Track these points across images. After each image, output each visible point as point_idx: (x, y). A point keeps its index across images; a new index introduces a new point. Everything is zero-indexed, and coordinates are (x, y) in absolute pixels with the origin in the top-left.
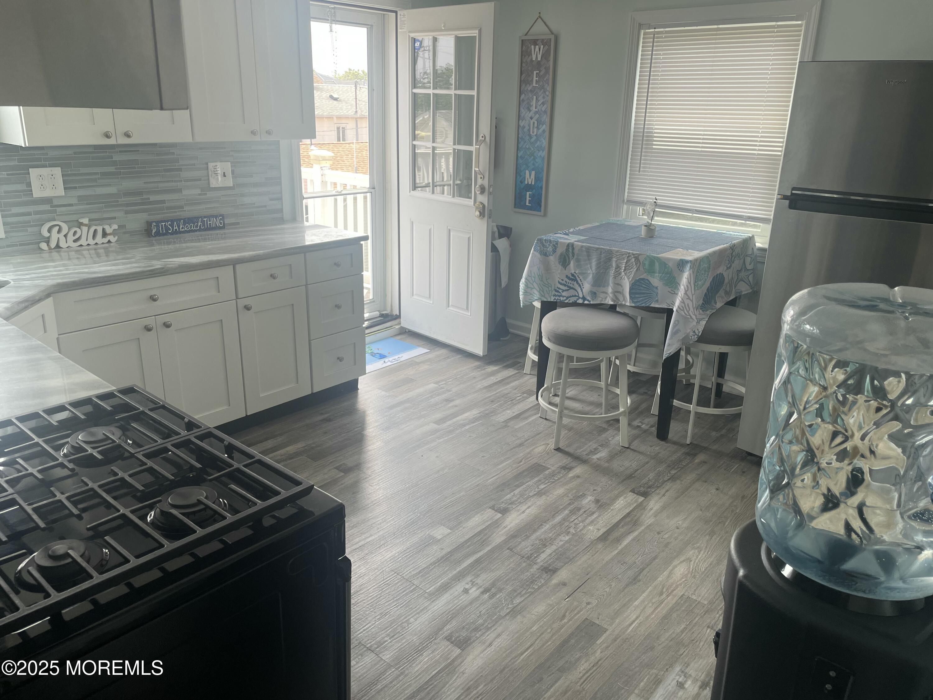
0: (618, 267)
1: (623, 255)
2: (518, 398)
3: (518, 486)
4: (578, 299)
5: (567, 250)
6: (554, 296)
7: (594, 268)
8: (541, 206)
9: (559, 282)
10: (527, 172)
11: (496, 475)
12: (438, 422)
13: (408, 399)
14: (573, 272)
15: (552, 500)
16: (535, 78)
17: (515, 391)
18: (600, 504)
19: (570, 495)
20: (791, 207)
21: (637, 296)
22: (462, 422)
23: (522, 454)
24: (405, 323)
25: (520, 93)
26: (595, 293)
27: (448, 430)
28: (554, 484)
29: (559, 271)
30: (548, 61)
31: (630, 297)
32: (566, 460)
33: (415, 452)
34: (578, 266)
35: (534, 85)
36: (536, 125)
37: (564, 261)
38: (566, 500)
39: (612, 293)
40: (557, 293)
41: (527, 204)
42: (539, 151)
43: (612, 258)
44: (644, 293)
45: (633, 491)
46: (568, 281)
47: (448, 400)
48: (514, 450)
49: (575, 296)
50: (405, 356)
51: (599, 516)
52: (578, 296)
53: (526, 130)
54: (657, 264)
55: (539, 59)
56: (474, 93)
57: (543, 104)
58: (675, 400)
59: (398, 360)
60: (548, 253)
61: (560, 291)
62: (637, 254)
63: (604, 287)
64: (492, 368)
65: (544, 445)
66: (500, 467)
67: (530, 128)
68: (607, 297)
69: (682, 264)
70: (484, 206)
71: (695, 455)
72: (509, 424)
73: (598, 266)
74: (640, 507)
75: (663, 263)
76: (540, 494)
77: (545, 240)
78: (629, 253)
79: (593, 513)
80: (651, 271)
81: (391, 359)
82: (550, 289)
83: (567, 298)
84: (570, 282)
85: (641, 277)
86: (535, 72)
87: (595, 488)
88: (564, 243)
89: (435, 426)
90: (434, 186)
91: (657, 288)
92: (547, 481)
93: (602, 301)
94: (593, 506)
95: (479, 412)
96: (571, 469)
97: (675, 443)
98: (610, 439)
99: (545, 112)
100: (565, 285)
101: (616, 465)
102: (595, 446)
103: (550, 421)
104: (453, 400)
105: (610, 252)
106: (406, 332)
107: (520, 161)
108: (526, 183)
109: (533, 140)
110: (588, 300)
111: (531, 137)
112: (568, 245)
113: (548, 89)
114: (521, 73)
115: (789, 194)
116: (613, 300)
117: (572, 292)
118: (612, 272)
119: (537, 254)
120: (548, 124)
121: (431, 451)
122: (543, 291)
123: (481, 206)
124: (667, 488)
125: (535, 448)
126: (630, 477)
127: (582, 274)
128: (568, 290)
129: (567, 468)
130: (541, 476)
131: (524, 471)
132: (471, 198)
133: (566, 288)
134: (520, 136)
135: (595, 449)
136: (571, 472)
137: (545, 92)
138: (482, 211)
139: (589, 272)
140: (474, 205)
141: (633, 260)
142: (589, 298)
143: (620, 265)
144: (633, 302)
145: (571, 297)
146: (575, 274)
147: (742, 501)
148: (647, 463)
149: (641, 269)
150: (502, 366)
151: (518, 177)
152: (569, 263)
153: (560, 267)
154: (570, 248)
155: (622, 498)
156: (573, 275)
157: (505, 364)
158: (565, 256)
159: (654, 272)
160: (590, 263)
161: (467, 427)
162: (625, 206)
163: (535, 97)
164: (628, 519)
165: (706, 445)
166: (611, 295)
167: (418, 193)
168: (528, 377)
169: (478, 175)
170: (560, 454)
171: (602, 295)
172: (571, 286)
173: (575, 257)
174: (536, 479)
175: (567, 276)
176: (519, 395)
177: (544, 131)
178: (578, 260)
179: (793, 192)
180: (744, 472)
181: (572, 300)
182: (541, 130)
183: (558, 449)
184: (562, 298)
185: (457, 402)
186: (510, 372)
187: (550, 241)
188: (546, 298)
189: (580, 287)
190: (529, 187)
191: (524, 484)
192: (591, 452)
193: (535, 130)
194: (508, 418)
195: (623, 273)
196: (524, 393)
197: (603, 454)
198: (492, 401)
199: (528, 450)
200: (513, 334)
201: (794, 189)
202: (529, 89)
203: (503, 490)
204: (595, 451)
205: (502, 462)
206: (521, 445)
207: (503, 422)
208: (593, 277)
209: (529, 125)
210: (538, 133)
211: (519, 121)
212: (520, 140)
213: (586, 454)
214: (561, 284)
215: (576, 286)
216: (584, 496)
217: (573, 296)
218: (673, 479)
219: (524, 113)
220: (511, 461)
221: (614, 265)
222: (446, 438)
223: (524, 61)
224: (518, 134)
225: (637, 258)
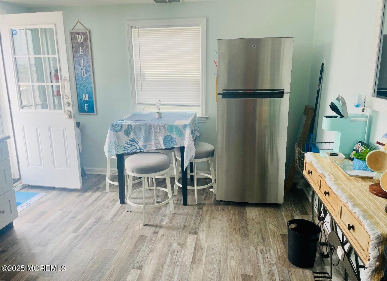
0: (155, 132)
1: (157, 126)
2: (111, 205)
3: (139, 251)
4: (137, 150)
5: (128, 128)
6: (124, 150)
7: (143, 134)
8: (94, 110)
9: (126, 144)
10: (84, 95)
11: (124, 249)
12: (74, 232)
13: (49, 223)
14: (133, 138)
15: (160, 252)
16: (81, 50)
17: (107, 202)
18: (181, 245)
19: (165, 246)
20: (224, 97)
21: (167, 143)
22: (88, 227)
23: (130, 234)
24: (25, 181)
25: (74, 57)
26: (146, 146)
27: (83, 233)
28: (155, 243)
29: (125, 138)
30: (87, 42)
31: (164, 144)
32: (153, 229)
33: (71, 253)
34: (135, 134)
35: (81, 53)
36: (85, 72)
37: (127, 133)
38: (166, 250)
39: (154, 144)
40: (125, 149)
41: (86, 110)
42: (89, 84)
43: (152, 128)
44: (169, 142)
45: (190, 233)
46: (131, 142)
47: (74, 218)
48: (125, 233)
49: (135, 149)
50: (34, 200)
51: (185, 251)
52: (137, 149)
53: (79, 75)
54: (174, 128)
55: (82, 41)
56: (56, 56)
57: (87, 62)
58: (188, 187)
59: (30, 204)
60: (118, 131)
61: (127, 148)
62: (163, 125)
63: (150, 142)
64: (87, 194)
65: (137, 225)
66: (124, 244)
67: (82, 74)
68: (152, 146)
69: (185, 126)
70: (71, 112)
71: (202, 208)
72: (114, 220)
73: (145, 132)
74: (198, 240)
75: (177, 127)
76: (151, 251)
77: (115, 124)
78: (160, 125)
79: (181, 251)
80: (171, 132)
81: (25, 204)
82: (121, 147)
83: (131, 150)
84: (132, 142)
85: (168, 135)
86: (80, 48)
87: (174, 238)
88: (126, 125)
89: (74, 234)
90: (36, 105)
91: (175, 138)
92: (151, 243)
93: (149, 149)
94: (179, 248)
95: (94, 219)
96: (157, 232)
97: (191, 205)
98: (165, 212)
99: (89, 66)
100: (129, 145)
101: (174, 223)
102: (160, 218)
103: (133, 212)
104: (76, 217)
105: (151, 125)
106: (26, 186)
107: (79, 90)
108: (84, 100)
109: (84, 79)
110: (143, 150)
111: (83, 78)
112: (128, 125)
113: (89, 55)
114: (73, 48)
115: (222, 92)
116: (155, 147)
117: (134, 147)
118: (153, 135)
119: (112, 132)
120: (92, 71)
121: (80, 249)
122: (117, 149)
123: (69, 112)
124: (202, 226)
125: (135, 228)
126: (184, 227)
127: (137, 138)
128: (131, 147)
129: (155, 233)
130: (146, 242)
131: (137, 243)
132: (62, 109)
133: (130, 146)
134: (76, 78)
135: (162, 219)
136: (159, 234)
137: (87, 57)
138: (70, 115)
139: (141, 136)
140: (64, 112)
141: (162, 128)
142: (143, 149)
143: (156, 131)
144: (166, 147)
145: (133, 149)
146: (134, 139)
147: (231, 222)
148: (187, 218)
149: (167, 131)
150: (92, 191)
151: (79, 98)
152: (130, 134)
153: (125, 136)
154: (130, 126)
155: (188, 238)
156: (133, 139)
157: (93, 190)
158: (127, 131)
159: (173, 132)
160: (141, 132)
161: (93, 229)
162: (137, 106)
163: (82, 59)
164: (197, 248)
165: (203, 203)
166: (154, 145)
167: (26, 110)
168: (108, 194)
169: (64, 97)
170: (148, 227)
171: (150, 146)
172: (133, 144)
173: (133, 130)
174: (145, 244)
175: (130, 140)
176: (110, 204)
177: (90, 75)
178: (135, 132)
179: (223, 91)
180: (224, 210)
181: (134, 151)
182: (88, 75)
183: (146, 225)
184: (128, 151)
185: (79, 217)
186: (98, 194)
187: (118, 125)
188: (120, 152)
189: (137, 144)
190: (86, 102)
191: (141, 249)
192: (161, 221)
193: (85, 75)
194: (112, 217)
195: (158, 134)
196: (111, 202)
197: (166, 221)
198: (98, 211)
199: (132, 231)
200: (88, 174)
201: (223, 90)
202: (78, 55)
203: (133, 256)
204: (162, 220)
205: (123, 241)
206: (127, 229)
207: (110, 220)
208: (144, 139)
209: (81, 73)
210: (87, 76)
211: (75, 70)
212: (77, 80)
213: (160, 223)
214: (127, 144)
215: (135, 144)
216: (171, 244)
217: (134, 149)
218: (201, 222)
219: (77, 67)
220: (127, 239)
221: (153, 131)
222: (85, 239)
223: (74, 42)
224: (75, 77)
225: (164, 127)
